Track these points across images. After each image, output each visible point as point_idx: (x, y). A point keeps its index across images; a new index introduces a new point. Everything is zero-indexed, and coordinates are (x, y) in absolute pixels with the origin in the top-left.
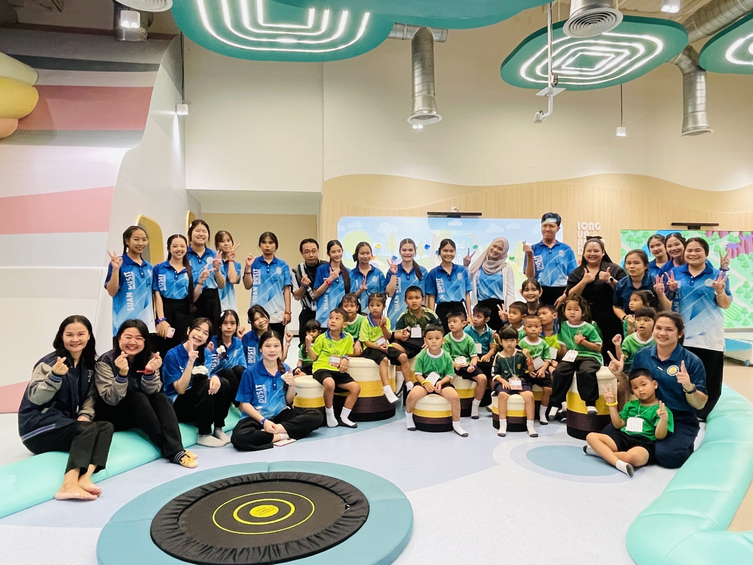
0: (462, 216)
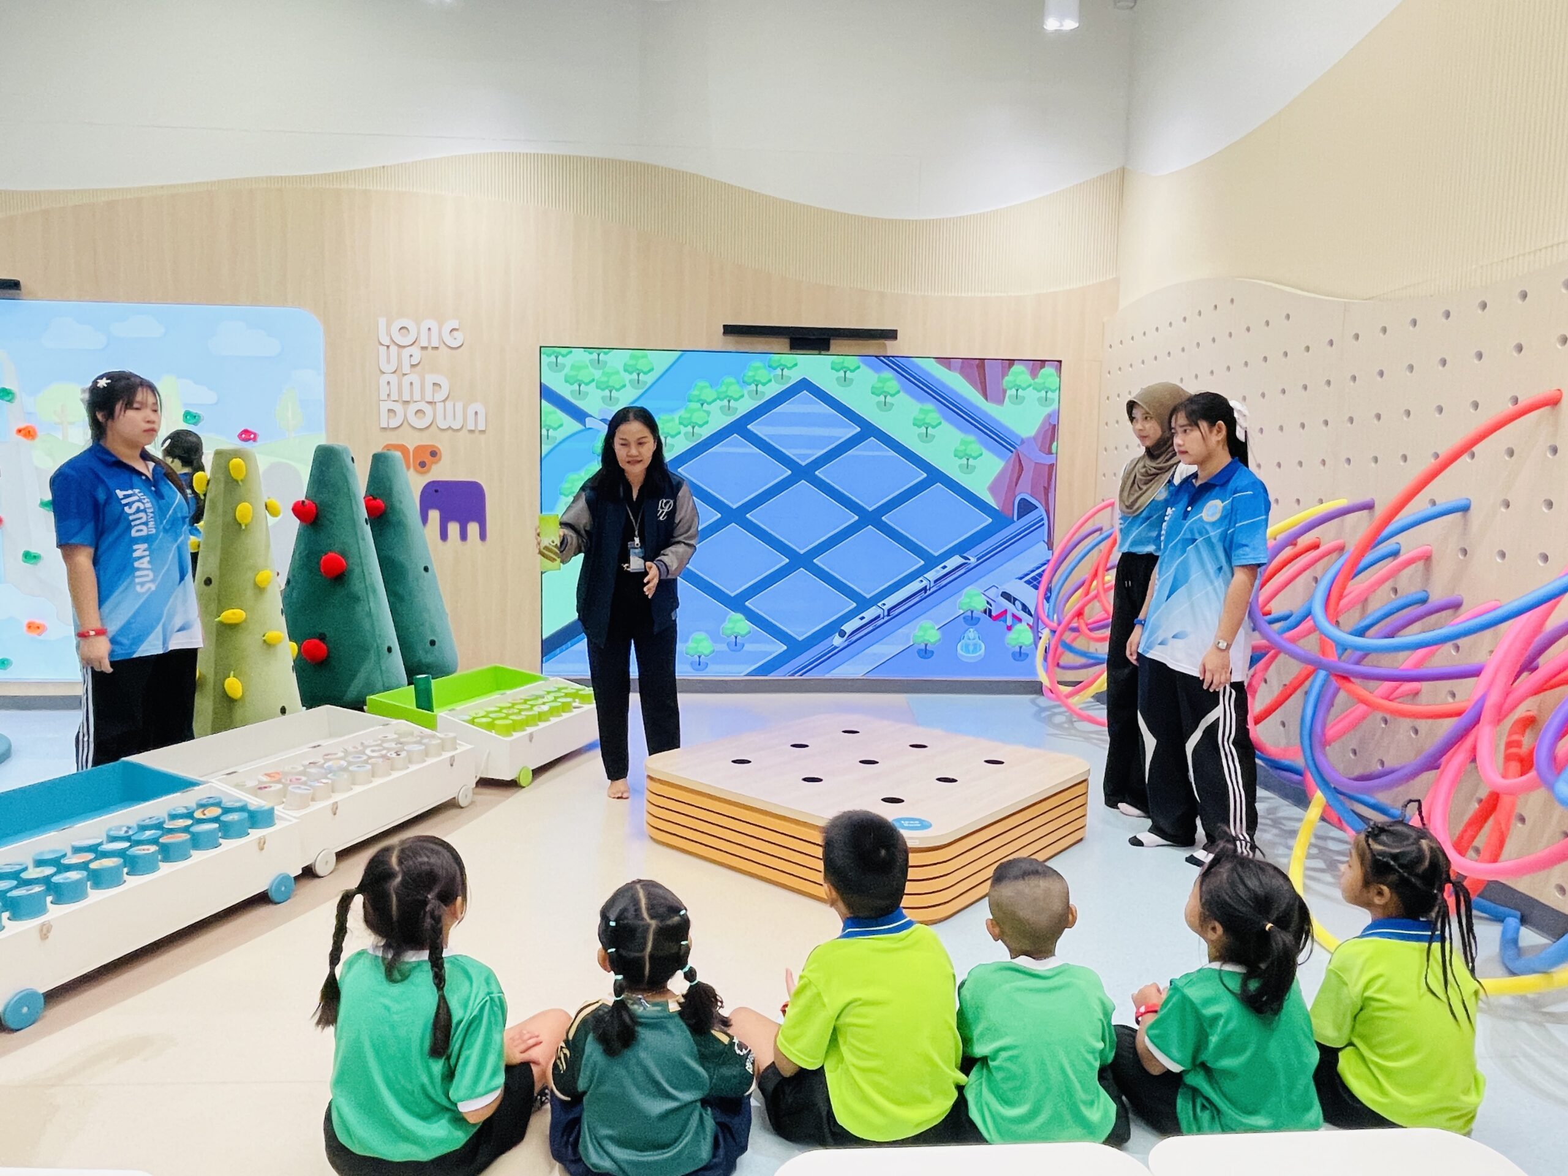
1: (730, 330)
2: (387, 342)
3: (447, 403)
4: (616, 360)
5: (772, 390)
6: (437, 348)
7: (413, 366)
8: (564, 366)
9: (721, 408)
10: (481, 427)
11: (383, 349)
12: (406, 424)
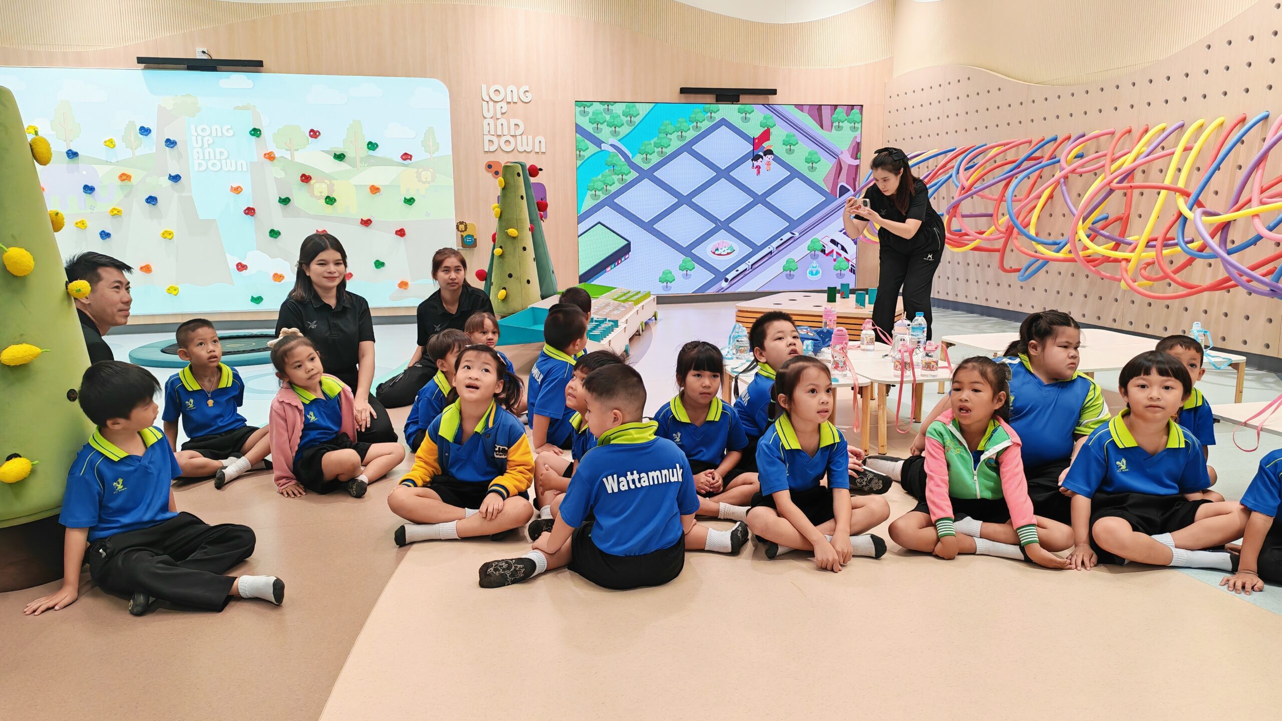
0: (219, 67)
1: (684, 91)
2: (487, 99)
3: (522, 135)
4: (618, 109)
5: (705, 125)
6: (514, 103)
7: (503, 114)
8: (588, 113)
9: (678, 136)
10: (543, 150)
11: (485, 104)
12: (499, 149)
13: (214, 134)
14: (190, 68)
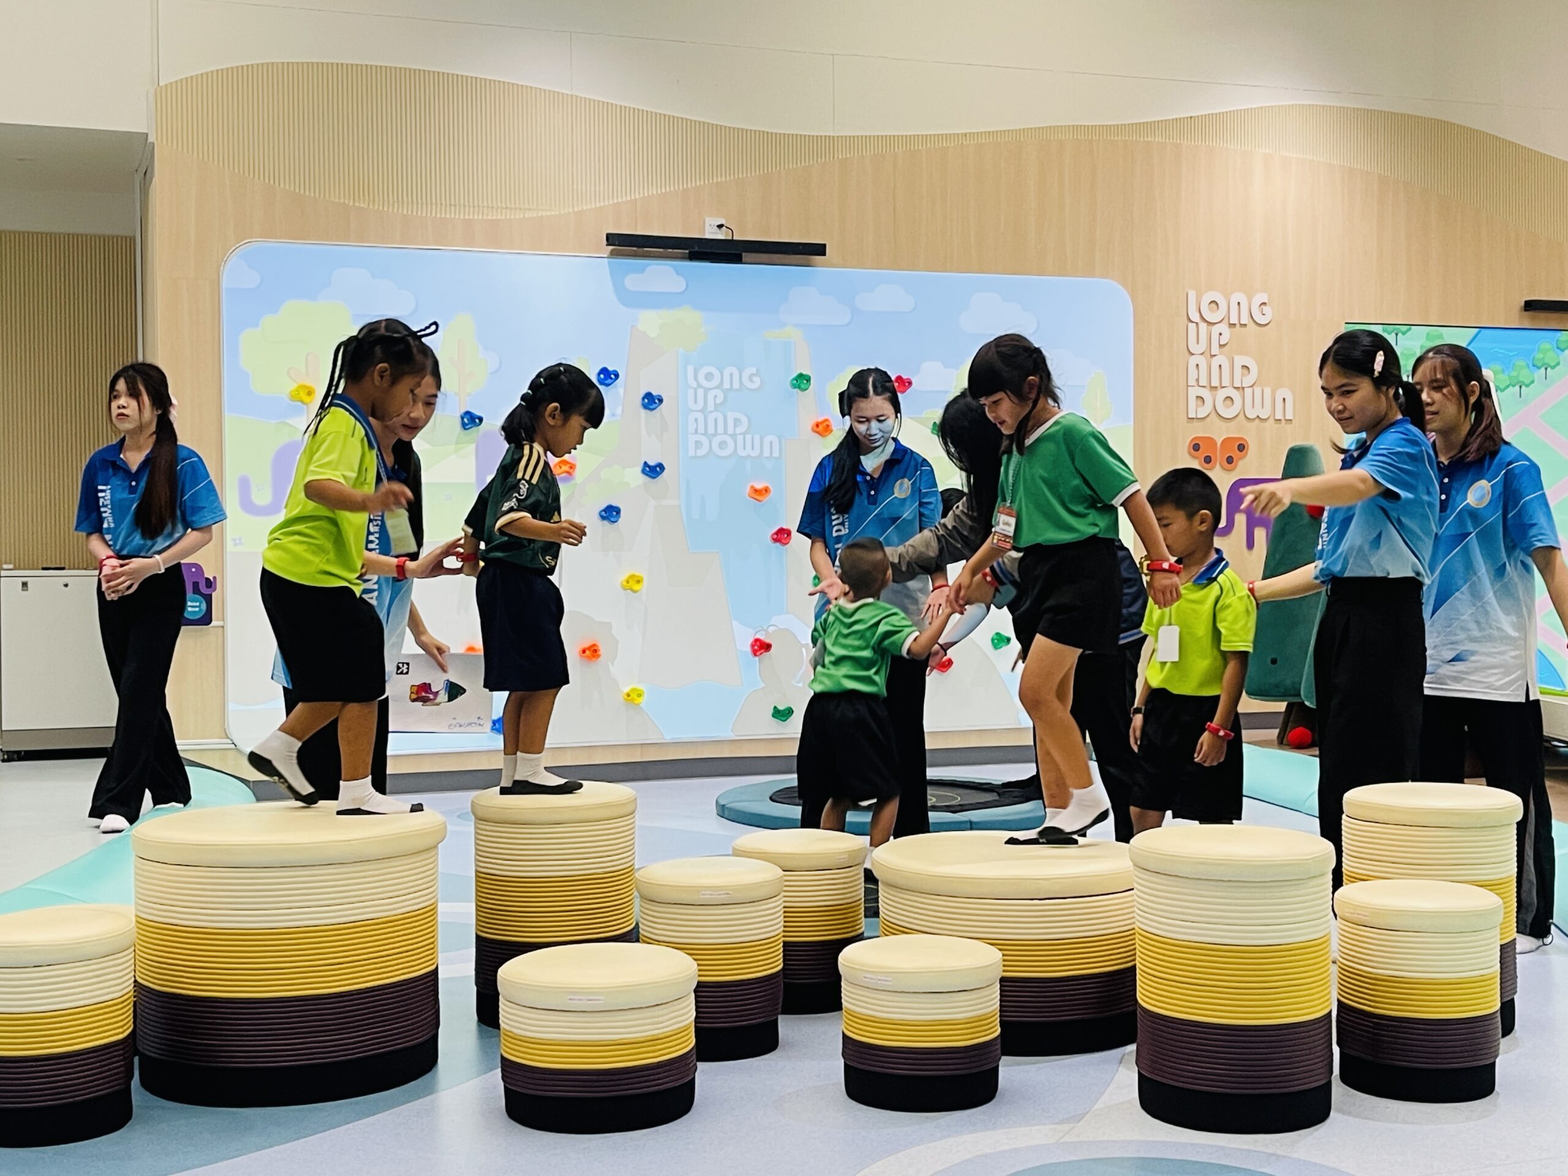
1: (1530, 306)
2: (1195, 317)
3: (1254, 387)
6: (1242, 325)
7: (1221, 346)
10: (1288, 416)
11: (1192, 327)
12: (1214, 414)
13: (726, 385)
14: (694, 256)
